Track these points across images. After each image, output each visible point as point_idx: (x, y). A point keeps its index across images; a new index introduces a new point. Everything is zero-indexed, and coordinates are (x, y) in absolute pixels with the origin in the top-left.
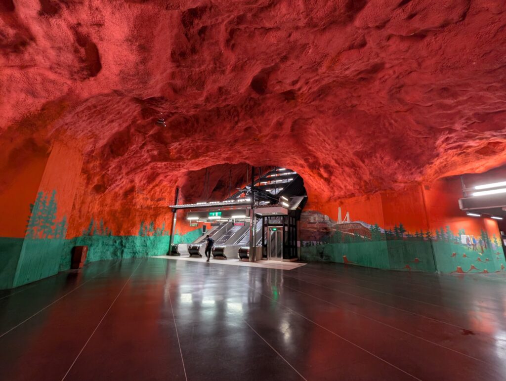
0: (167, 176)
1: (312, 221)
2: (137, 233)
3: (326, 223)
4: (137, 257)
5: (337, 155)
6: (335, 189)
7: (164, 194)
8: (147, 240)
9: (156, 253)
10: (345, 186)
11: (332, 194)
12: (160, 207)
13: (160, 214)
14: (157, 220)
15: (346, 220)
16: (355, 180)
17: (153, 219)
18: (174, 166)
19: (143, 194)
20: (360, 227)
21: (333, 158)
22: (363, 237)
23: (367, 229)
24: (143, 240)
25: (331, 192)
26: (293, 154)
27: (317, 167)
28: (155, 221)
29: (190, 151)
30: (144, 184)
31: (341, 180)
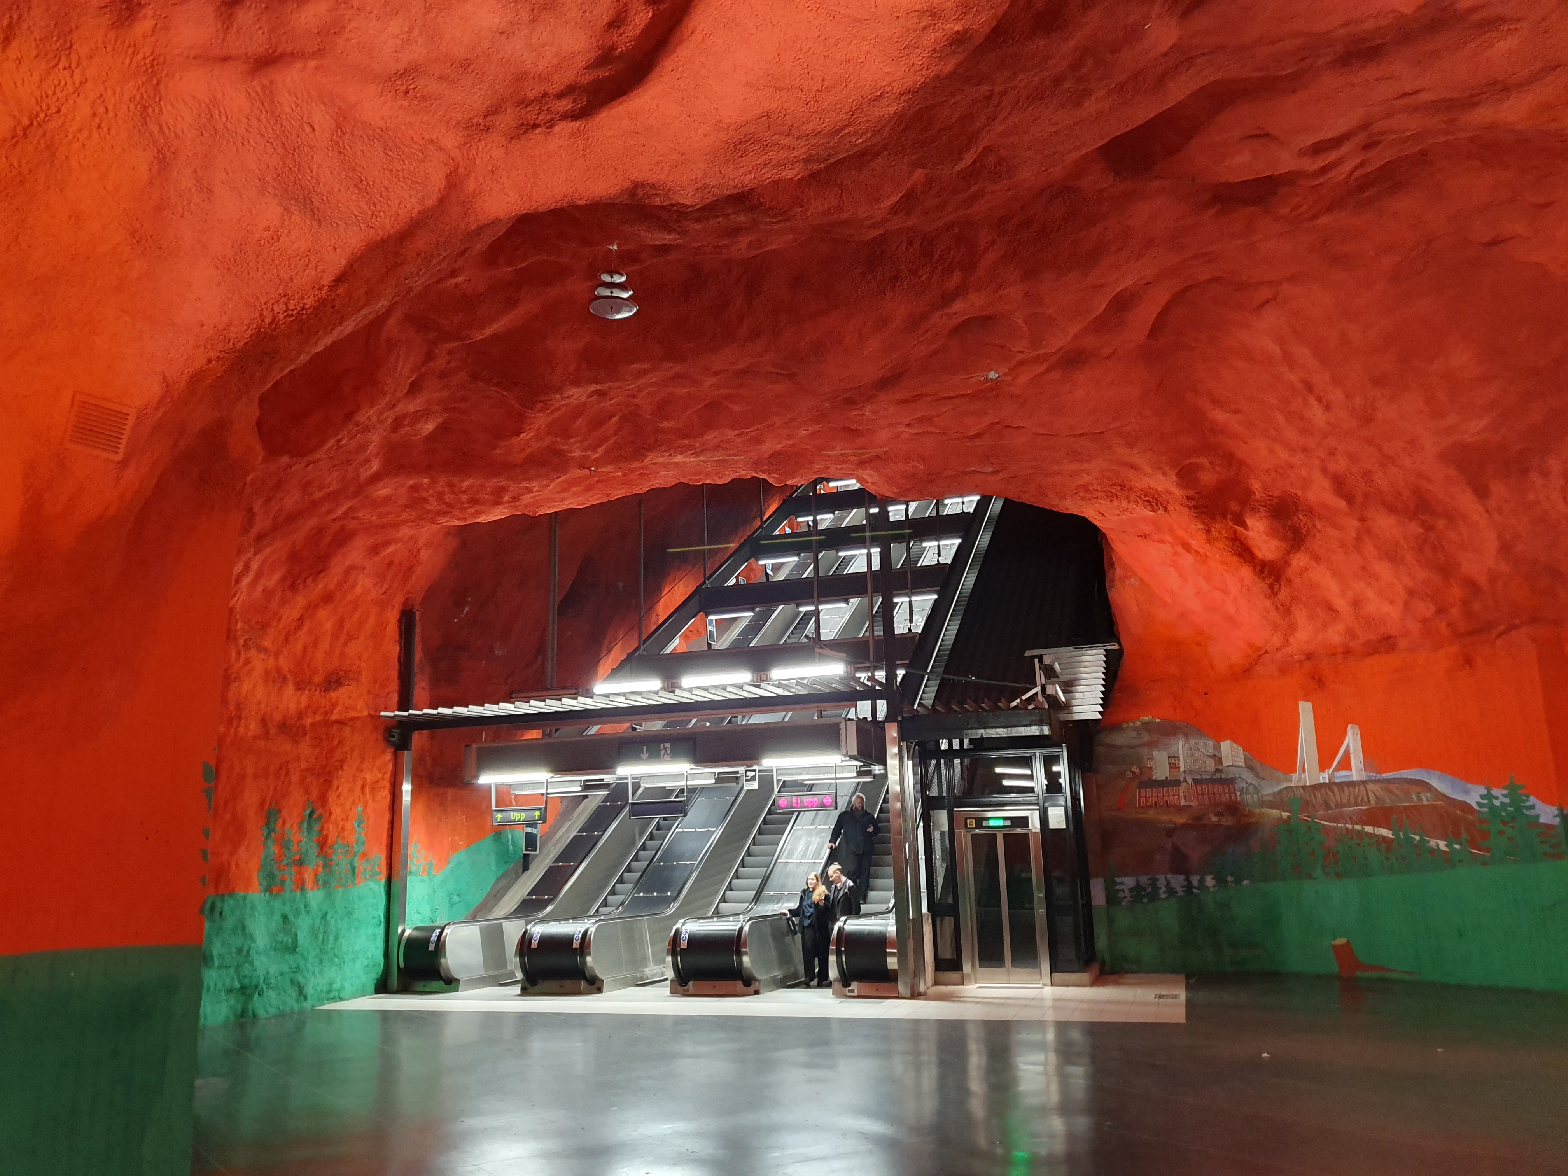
1: (1161, 772)
3: (1231, 781)
4: (261, 1013)
5: (1352, 458)
6: (1300, 615)
7: (353, 648)
8: (297, 913)
9: (337, 986)
10: (1356, 604)
11: (1276, 640)
12: (340, 722)
13: (342, 761)
14: (332, 797)
15: (1345, 764)
16: (1422, 574)
17: (315, 793)
19: (266, 650)
20: (1426, 799)
21: (1324, 470)
22: (1442, 845)
23: (1465, 807)
24: (277, 917)
25: (1276, 627)
26: (1131, 446)
27: (1234, 507)
28: (323, 799)
30: (268, 594)
31: (1337, 574)
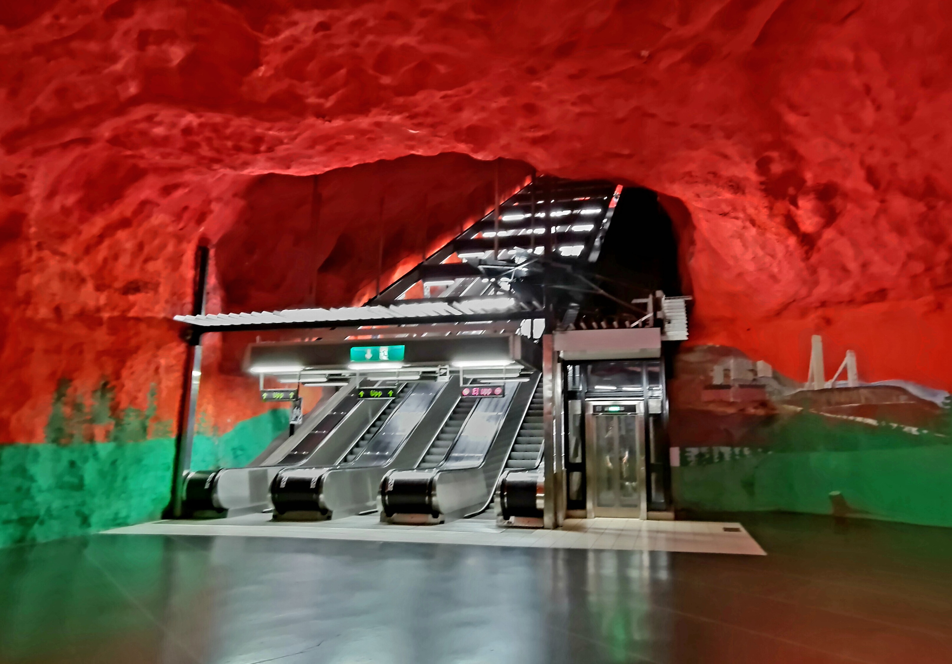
0: (176, 187)
1: (718, 380)
2: (41, 432)
3: (763, 387)
5: (886, 152)
6: (823, 274)
7: (152, 265)
9: (123, 514)
10: (864, 266)
11: (804, 292)
12: (136, 319)
13: (136, 348)
15: (844, 376)
16: (920, 242)
17: (110, 370)
18: (229, 144)
19: (63, 255)
20: (903, 400)
21: (862, 163)
22: (914, 430)
23: (932, 405)
24: (64, 463)
25: (804, 282)
27: (791, 191)
28: (117, 375)
29: (343, 71)
30: (65, 211)
31: (855, 244)
